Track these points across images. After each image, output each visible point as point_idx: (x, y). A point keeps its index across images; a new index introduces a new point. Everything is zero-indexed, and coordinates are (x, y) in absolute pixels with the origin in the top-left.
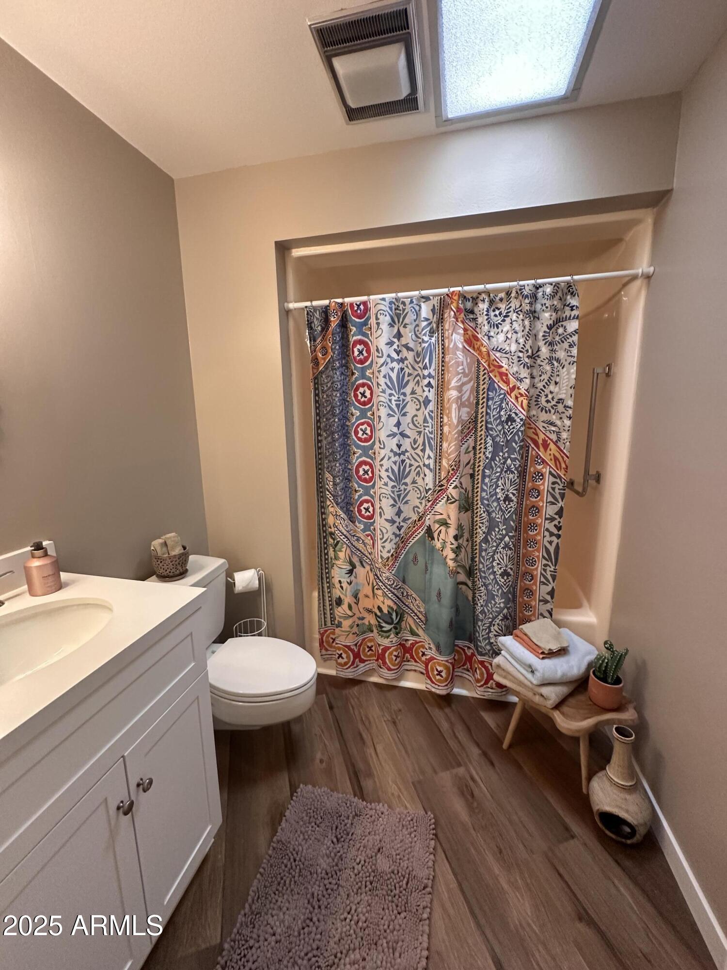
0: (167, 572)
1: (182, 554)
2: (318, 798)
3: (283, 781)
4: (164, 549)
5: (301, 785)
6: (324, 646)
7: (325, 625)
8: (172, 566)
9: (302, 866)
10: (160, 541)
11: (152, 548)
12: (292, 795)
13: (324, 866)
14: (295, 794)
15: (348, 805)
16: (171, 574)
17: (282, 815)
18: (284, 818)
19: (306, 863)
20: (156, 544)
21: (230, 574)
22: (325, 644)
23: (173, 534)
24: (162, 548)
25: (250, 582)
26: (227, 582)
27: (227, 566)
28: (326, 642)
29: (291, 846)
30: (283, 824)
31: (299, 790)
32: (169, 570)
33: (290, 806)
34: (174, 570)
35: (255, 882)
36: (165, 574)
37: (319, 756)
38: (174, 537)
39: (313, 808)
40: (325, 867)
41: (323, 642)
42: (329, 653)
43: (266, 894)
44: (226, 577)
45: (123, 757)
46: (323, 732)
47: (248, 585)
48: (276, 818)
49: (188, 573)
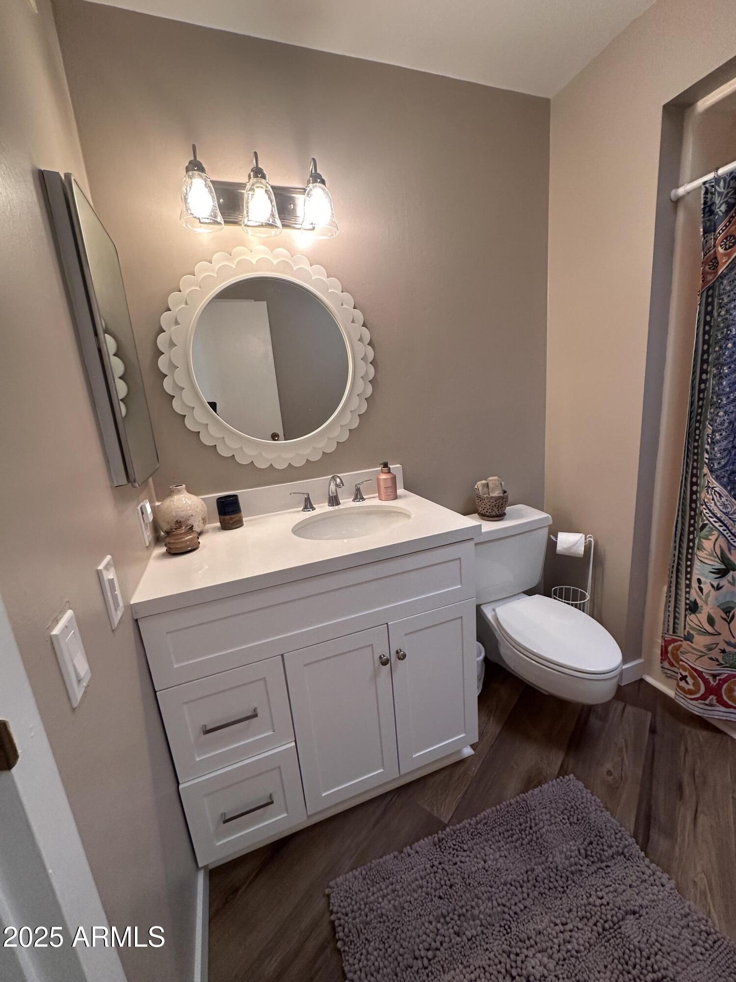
0: (485, 511)
1: (500, 498)
2: (584, 800)
3: (557, 758)
4: (485, 489)
5: (572, 776)
6: (668, 657)
7: (674, 632)
8: (489, 507)
9: (534, 838)
10: (484, 482)
11: (476, 487)
12: (558, 777)
13: (558, 859)
14: (561, 777)
15: (617, 836)
16: (488, 514)
17: (540, 784)
18: (539, 787)
19: (541, 841)
20: (479, 484)
21: (553, 531)
22: (669, 655)
23: (496, 478)
24: (483, 488)
25: (574, 545)
26: (549, 539)
27: (551, 522)
28: (673, 654)
29: (533, 814)
30: (536, 791)
31: (567, 777)
32: (486, 510)
33: (550, 783)
34: (490, 510)
35: (489, 811)
36: (483, 512)
37: (608, 766)
38: (495, 480)
39: (573, 804)
40: (558, 862)
41: (667, 652)
42: (673, 669)
43: (493, 828)
44: (549, 534)
45: (387, 624)
46: (626, 747)
47: (570, 548)
48: (533, 781)
49: (506, 517)
